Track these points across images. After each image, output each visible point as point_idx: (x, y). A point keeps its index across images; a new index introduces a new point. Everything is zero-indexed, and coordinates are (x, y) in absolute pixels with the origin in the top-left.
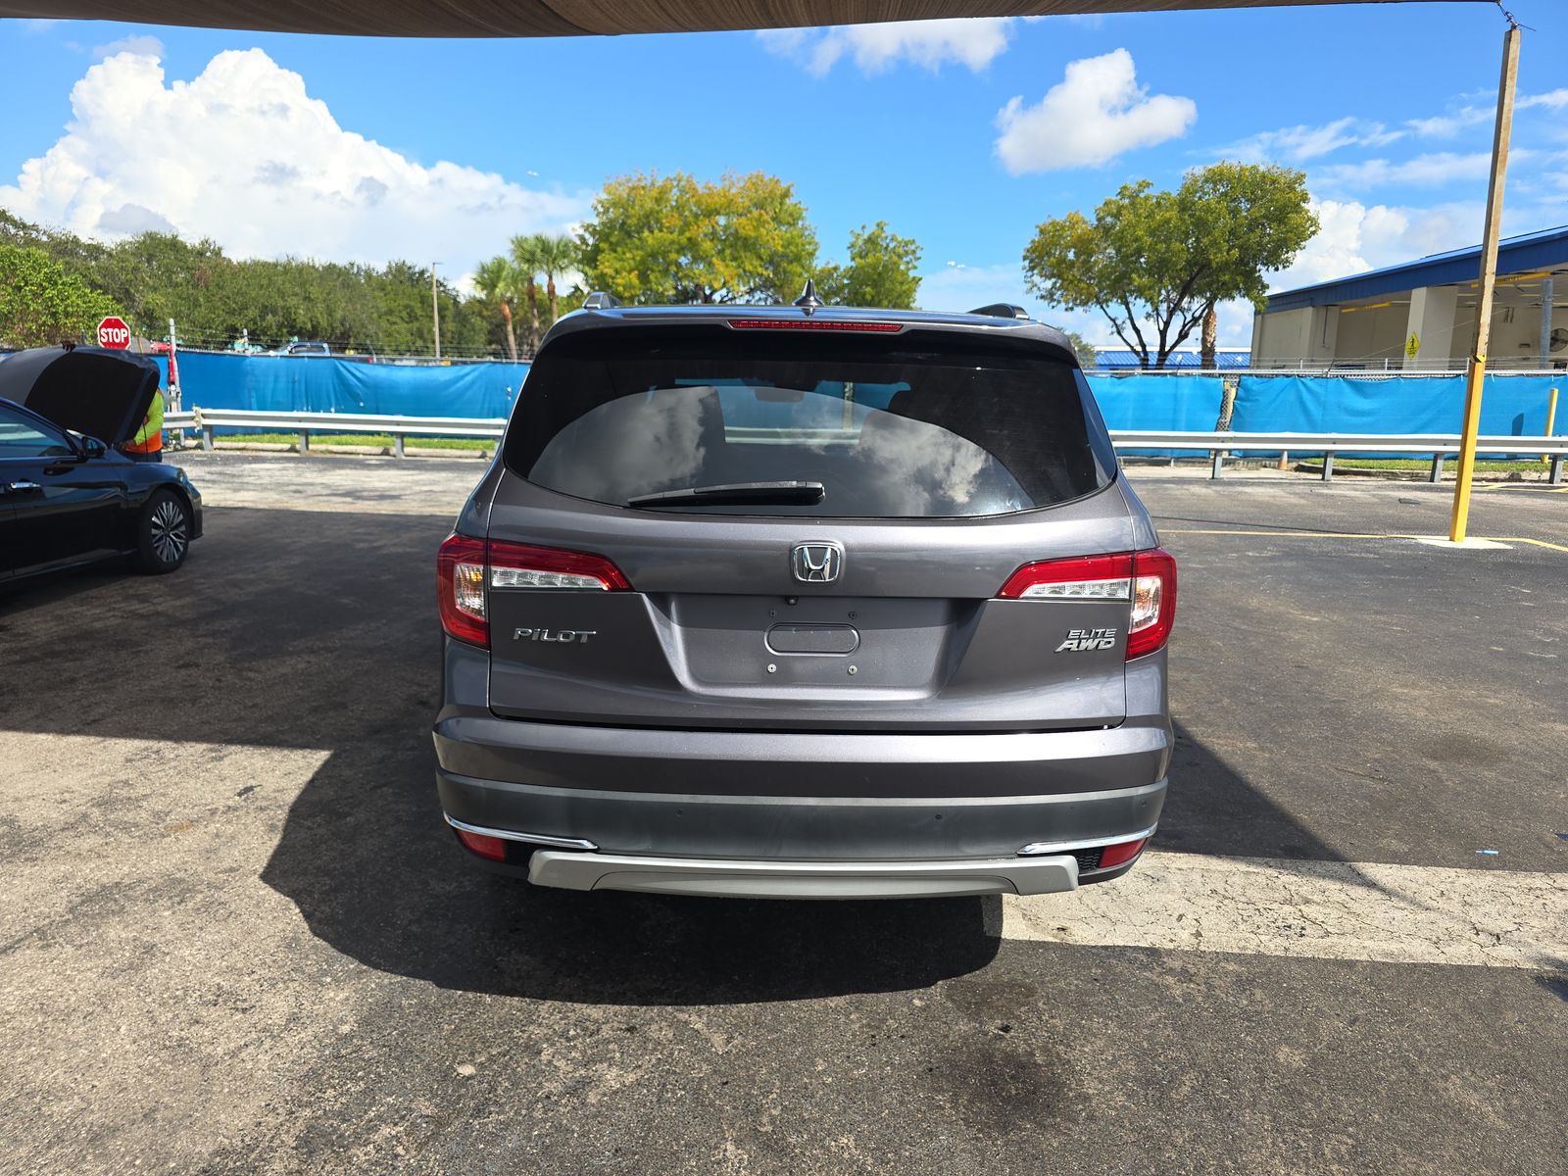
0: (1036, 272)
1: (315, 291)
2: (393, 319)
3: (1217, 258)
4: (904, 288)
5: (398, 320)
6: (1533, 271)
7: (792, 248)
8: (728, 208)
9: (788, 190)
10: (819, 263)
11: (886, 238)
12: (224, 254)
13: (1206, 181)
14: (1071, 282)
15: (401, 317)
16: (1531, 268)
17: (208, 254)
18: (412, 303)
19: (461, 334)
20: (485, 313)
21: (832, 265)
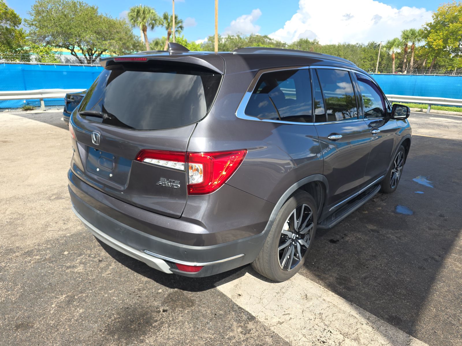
1: (341, 53)
2: (365, 60)
5: (367, 61)
12: (319, 43)
15: (368, 60)
17: (315, 43)
18: (373, 55)
19: (388, 65)
20: (399, 57)
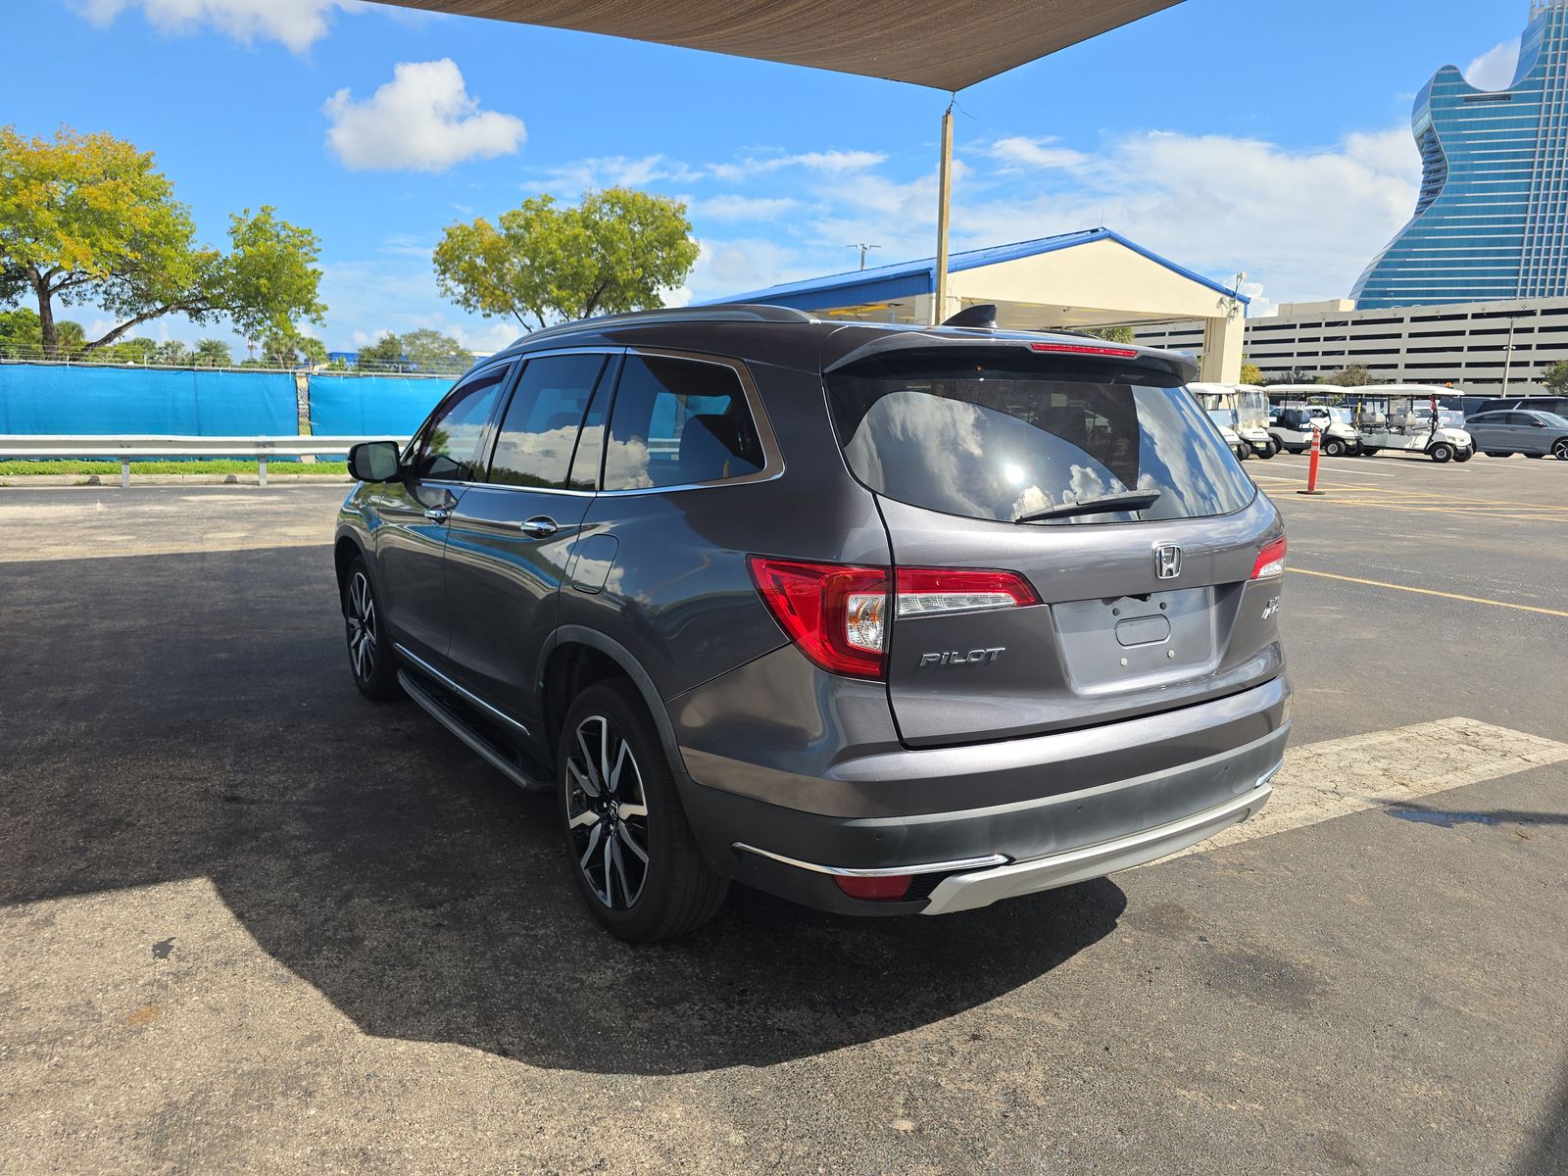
0: (448, 275)
3: (623, 275)
4: (304, 282)
6: (874, 303)
7: (162, 227)
8: (70, 172)
9: (147, 160)
10: (196, 247)
11: (277, 225)
13: (604, 201)
14: (486, 288)
16: (873, 301)
21: (211, 251)
